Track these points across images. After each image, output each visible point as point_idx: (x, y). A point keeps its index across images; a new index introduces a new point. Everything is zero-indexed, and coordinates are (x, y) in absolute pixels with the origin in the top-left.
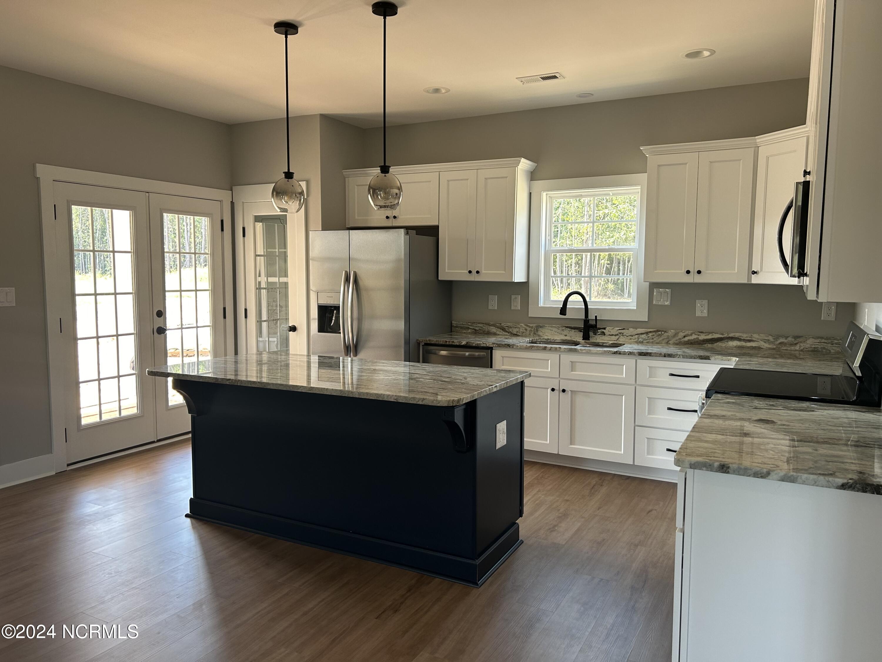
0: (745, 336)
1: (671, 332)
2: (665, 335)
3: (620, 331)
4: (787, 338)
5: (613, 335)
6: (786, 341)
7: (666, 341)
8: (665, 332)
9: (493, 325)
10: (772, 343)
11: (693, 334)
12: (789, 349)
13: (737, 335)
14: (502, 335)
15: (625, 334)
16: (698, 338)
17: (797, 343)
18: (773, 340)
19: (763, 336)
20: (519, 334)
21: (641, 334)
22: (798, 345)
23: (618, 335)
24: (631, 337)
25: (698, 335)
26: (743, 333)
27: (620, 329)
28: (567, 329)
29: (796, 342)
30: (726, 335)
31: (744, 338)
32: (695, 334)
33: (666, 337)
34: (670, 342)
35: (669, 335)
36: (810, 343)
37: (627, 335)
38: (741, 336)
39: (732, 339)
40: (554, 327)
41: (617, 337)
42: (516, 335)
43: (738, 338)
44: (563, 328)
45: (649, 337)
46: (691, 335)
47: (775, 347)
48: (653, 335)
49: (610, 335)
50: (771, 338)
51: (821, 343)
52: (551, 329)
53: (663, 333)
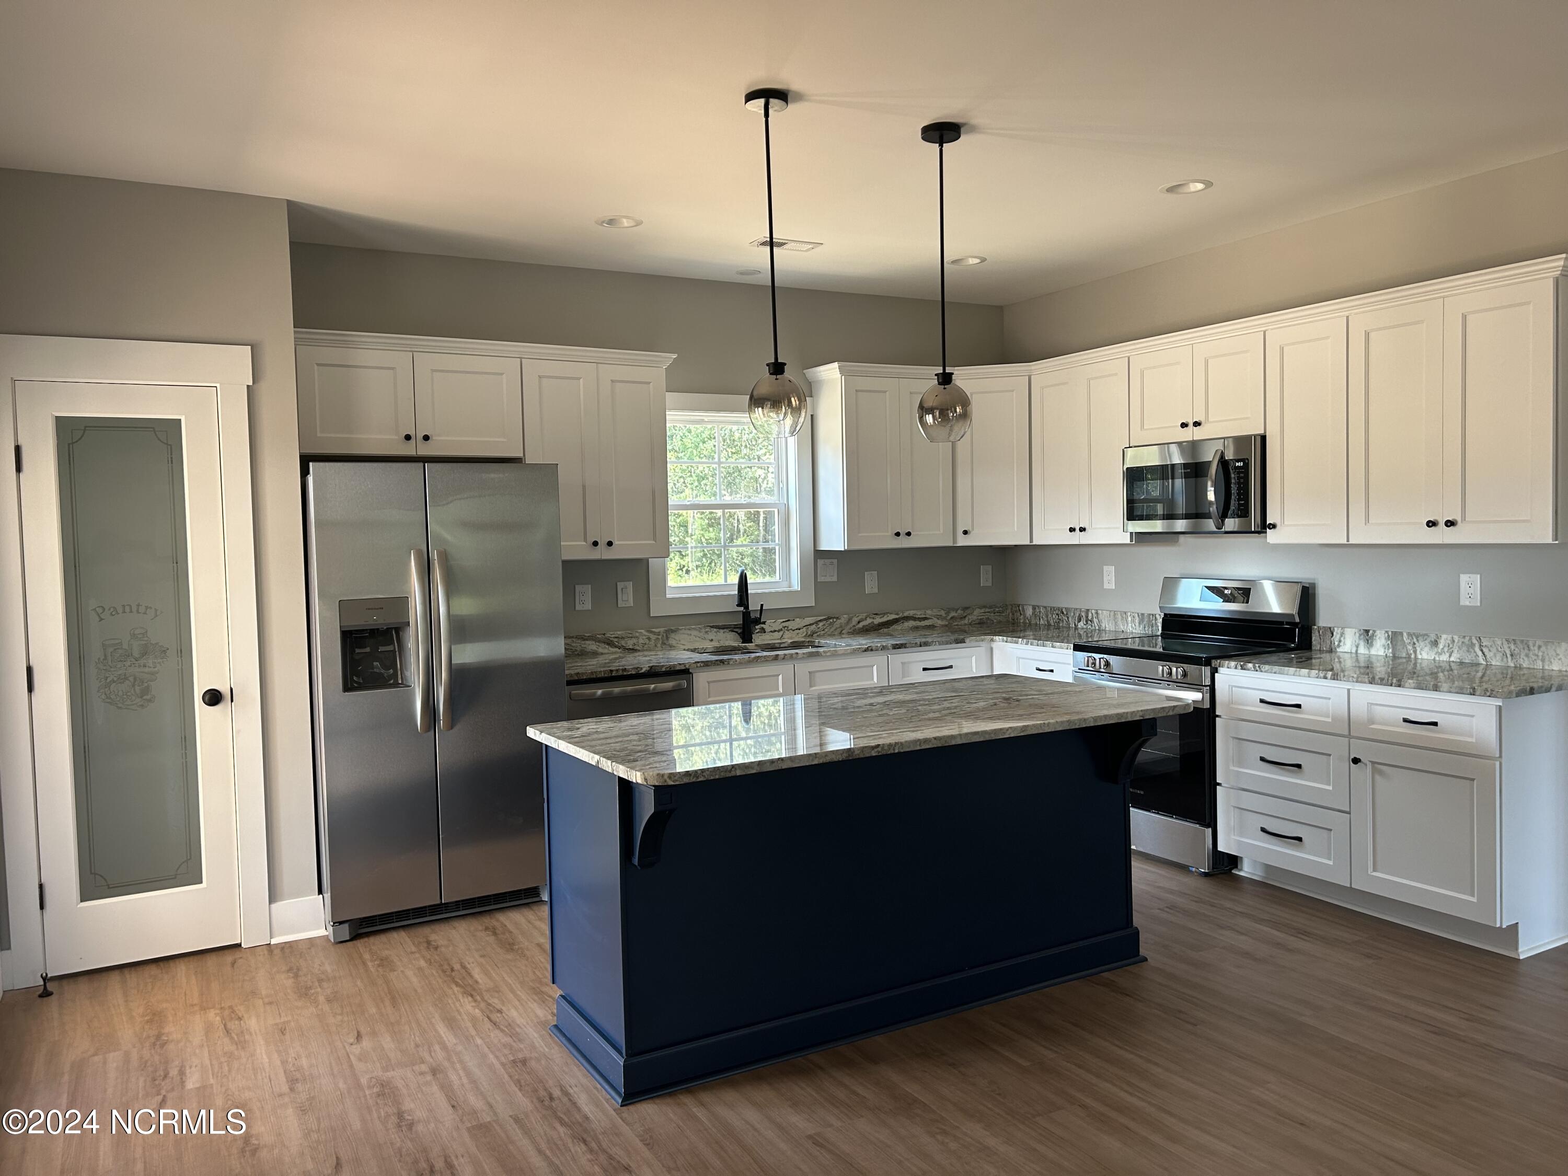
0: (919, 614)
1: (843, 620)
2: (837, 623)
3: (784, 624)
4: (957, 610)
5: (775, 631)
6: (956, 615)
7: (839, 630)
8: (837, 618)
9: (593, 638)
10: (945, 618)
11: (868, 618)
12: (960, 624)
13: (911, 613)
14: (608, 653)
15: (790, 628)
16: (873, 622)
17: (966, 616)
18: (944, 615)
19: (936, 612)
20: (638, 648)
21: (810, 625)
22: (967, 618)
23: (781, 630)
24: (798, 631)
25: (873, 618)
26: (916, 610)
27: (784, 622)
28: (712, 629)
29: (965, 614)
30: (901, 615)
31: (919, 616)
32: (870, 618)
33: (838, 626)
34: (844, 632)
35: (842, 621)
36: (976, 614)
37: (793, 629)
38: (915, 614)
39: (907, 618)
40: (693, 628)
41: (781, 633)
42: (633, 650)
43: (913, 617)
44: (707, 630)
45: (819, 628)
46: (866, 619)
47: (947, 623)
48: (824, 625)
49: (771, 631)
50: (943, 613)
51: (985, 613)
52: (689, 632)
53: (835, 620)
